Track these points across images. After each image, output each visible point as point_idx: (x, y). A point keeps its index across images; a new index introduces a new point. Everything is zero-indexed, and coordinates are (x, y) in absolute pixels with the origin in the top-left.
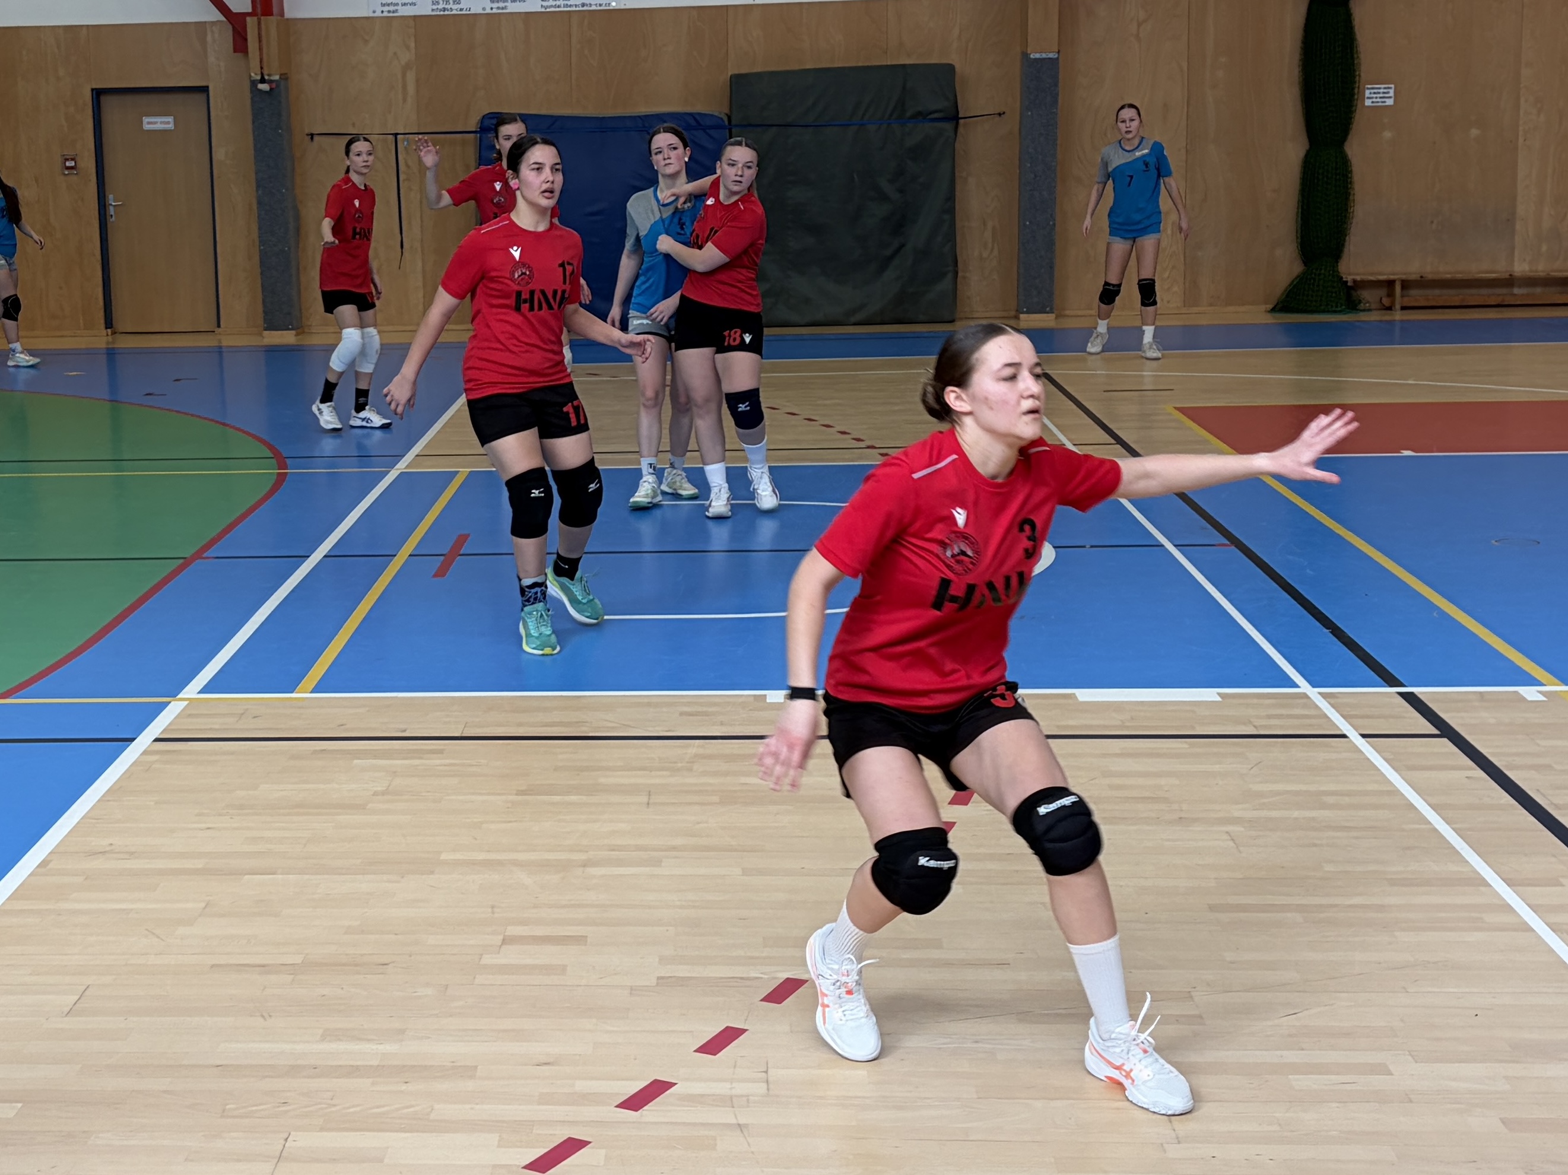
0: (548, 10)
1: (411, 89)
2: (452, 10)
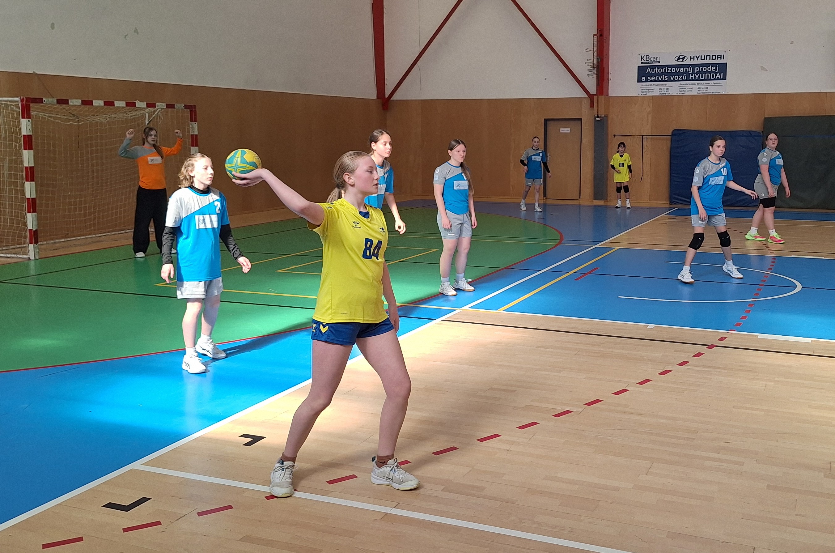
0: (700, 94)
1: (650, 120)
2: (666, 94)
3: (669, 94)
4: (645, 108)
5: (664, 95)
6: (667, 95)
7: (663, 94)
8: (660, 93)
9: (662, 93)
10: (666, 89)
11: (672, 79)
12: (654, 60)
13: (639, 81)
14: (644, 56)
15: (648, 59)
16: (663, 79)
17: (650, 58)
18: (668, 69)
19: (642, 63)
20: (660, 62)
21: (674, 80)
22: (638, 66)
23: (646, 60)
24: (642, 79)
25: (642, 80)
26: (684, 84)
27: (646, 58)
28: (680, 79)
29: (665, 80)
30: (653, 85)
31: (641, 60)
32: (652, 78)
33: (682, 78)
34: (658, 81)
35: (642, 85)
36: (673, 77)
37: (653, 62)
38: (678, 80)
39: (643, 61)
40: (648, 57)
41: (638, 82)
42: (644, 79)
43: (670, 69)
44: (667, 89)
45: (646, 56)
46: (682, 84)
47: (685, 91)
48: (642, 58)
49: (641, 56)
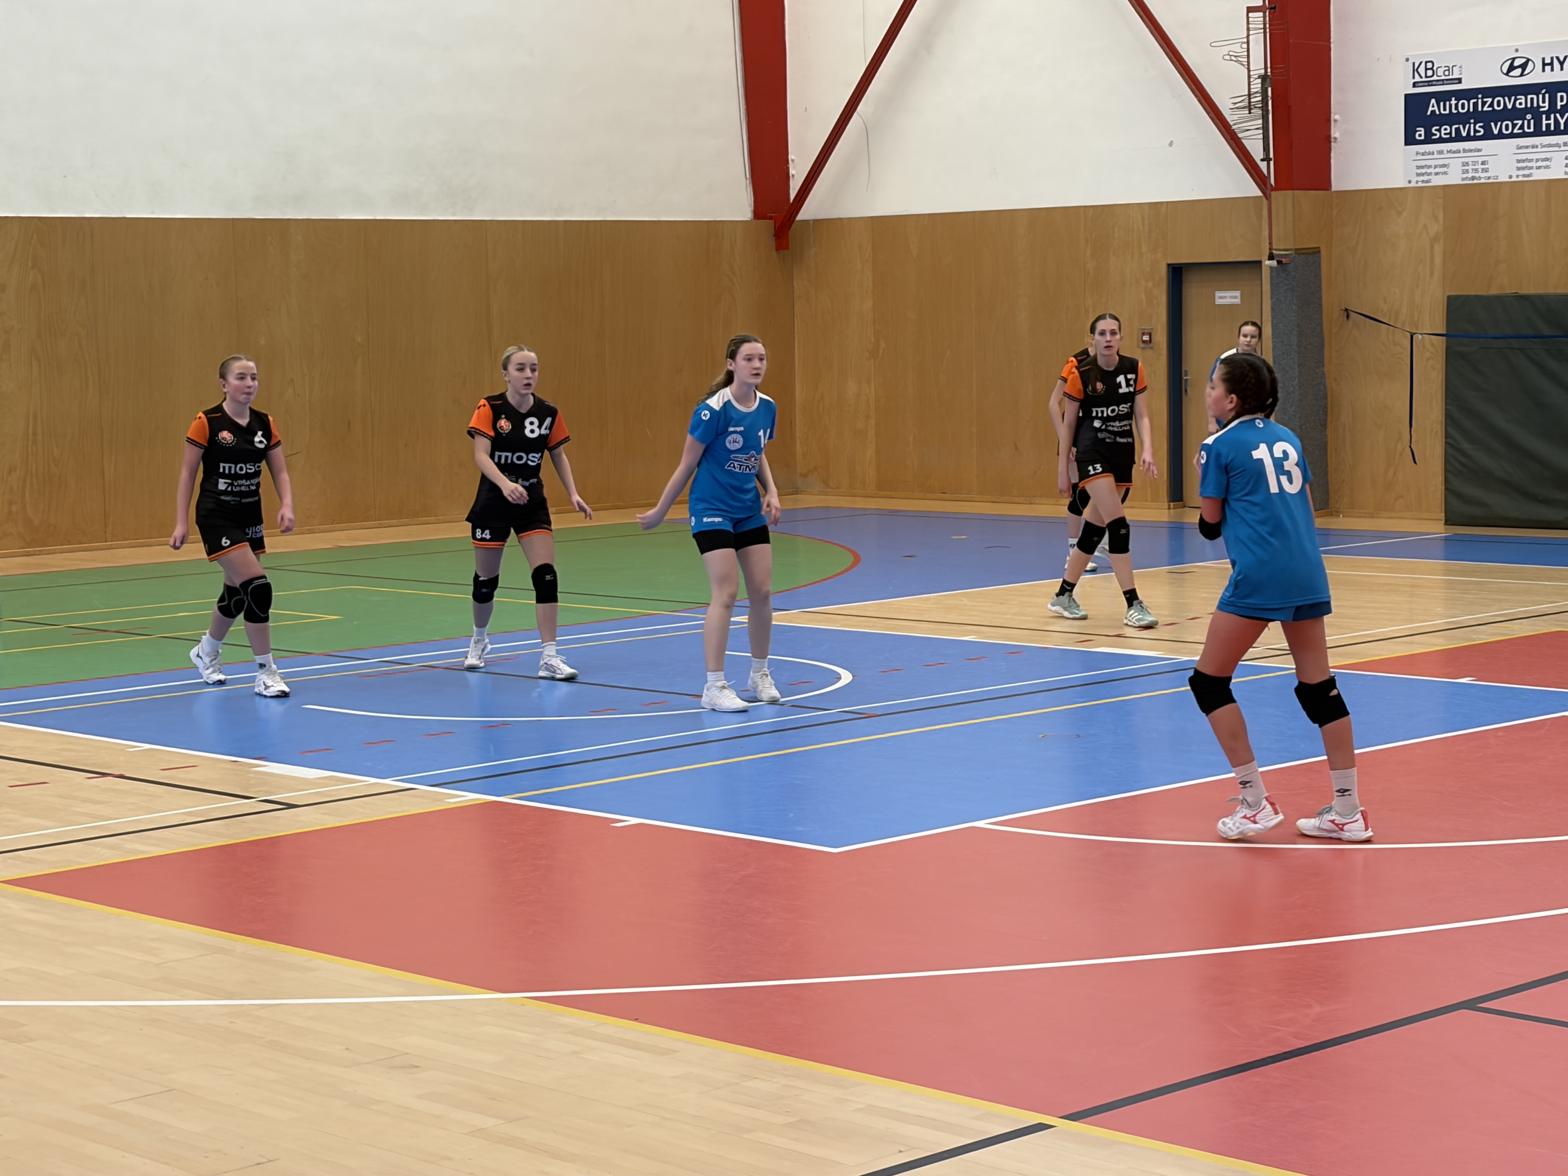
1: (1438, 260)
2: (1480, 178)
3: (1489, 178)
4: (1425, 226)
5: (1475, 181)
6: (1483, 181)
7: (1473, 178)
8: (1465, 176)
9: (1470, 175)
10: (1480, 162)
11: (1496, 132)
12: (1447, 73)
13: (1410, 140)
14: (1421, 63)
15: (1430, 73)
16: (1472, 134)
17: (1435, 68)
18: (1485, 100)
19: (1415, 85)
20: (1463, 81)
21: (1501, 136)
22: (1406, 96)
23: (1426, 77)
24: (1417, 134)
25: (1417, 137)
26: (1527, 147)
27: (1426, 69)
28: (1516, 131)
29: (1478, 134)
30: (1445, 152)
31: (1414, 78)
32: (1443, 132)
33: (1522, 127)
34: (1459, 138)
35: (1418, 153)
36: (1499, 124)
37: (1443, 82)
38: (1512, 136)
39: (1417, 79)
40: (1430, 66)
41: (1407, 144)
42: (1420, 134)
43: (1490, 100)
44: (1483, 163)
45: (1426, 62)
46: (1521, 148)
47: (1531, 168)
48: (1415, 70)
49: (1414, 64)
